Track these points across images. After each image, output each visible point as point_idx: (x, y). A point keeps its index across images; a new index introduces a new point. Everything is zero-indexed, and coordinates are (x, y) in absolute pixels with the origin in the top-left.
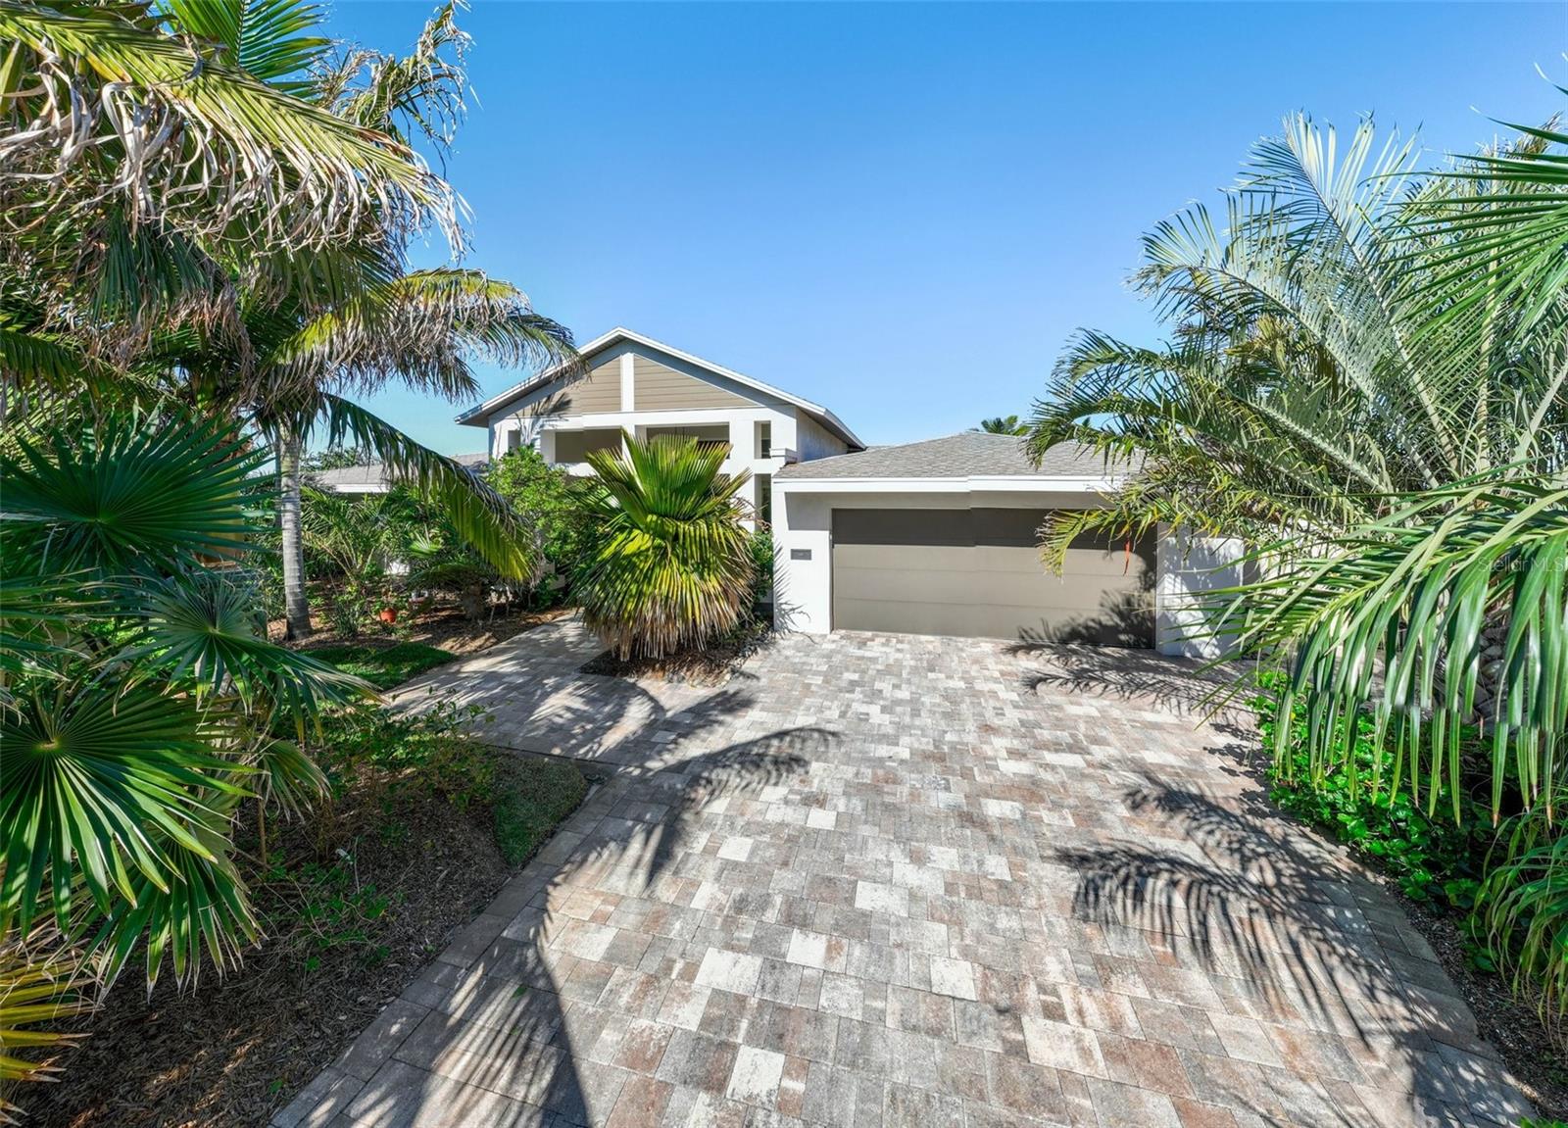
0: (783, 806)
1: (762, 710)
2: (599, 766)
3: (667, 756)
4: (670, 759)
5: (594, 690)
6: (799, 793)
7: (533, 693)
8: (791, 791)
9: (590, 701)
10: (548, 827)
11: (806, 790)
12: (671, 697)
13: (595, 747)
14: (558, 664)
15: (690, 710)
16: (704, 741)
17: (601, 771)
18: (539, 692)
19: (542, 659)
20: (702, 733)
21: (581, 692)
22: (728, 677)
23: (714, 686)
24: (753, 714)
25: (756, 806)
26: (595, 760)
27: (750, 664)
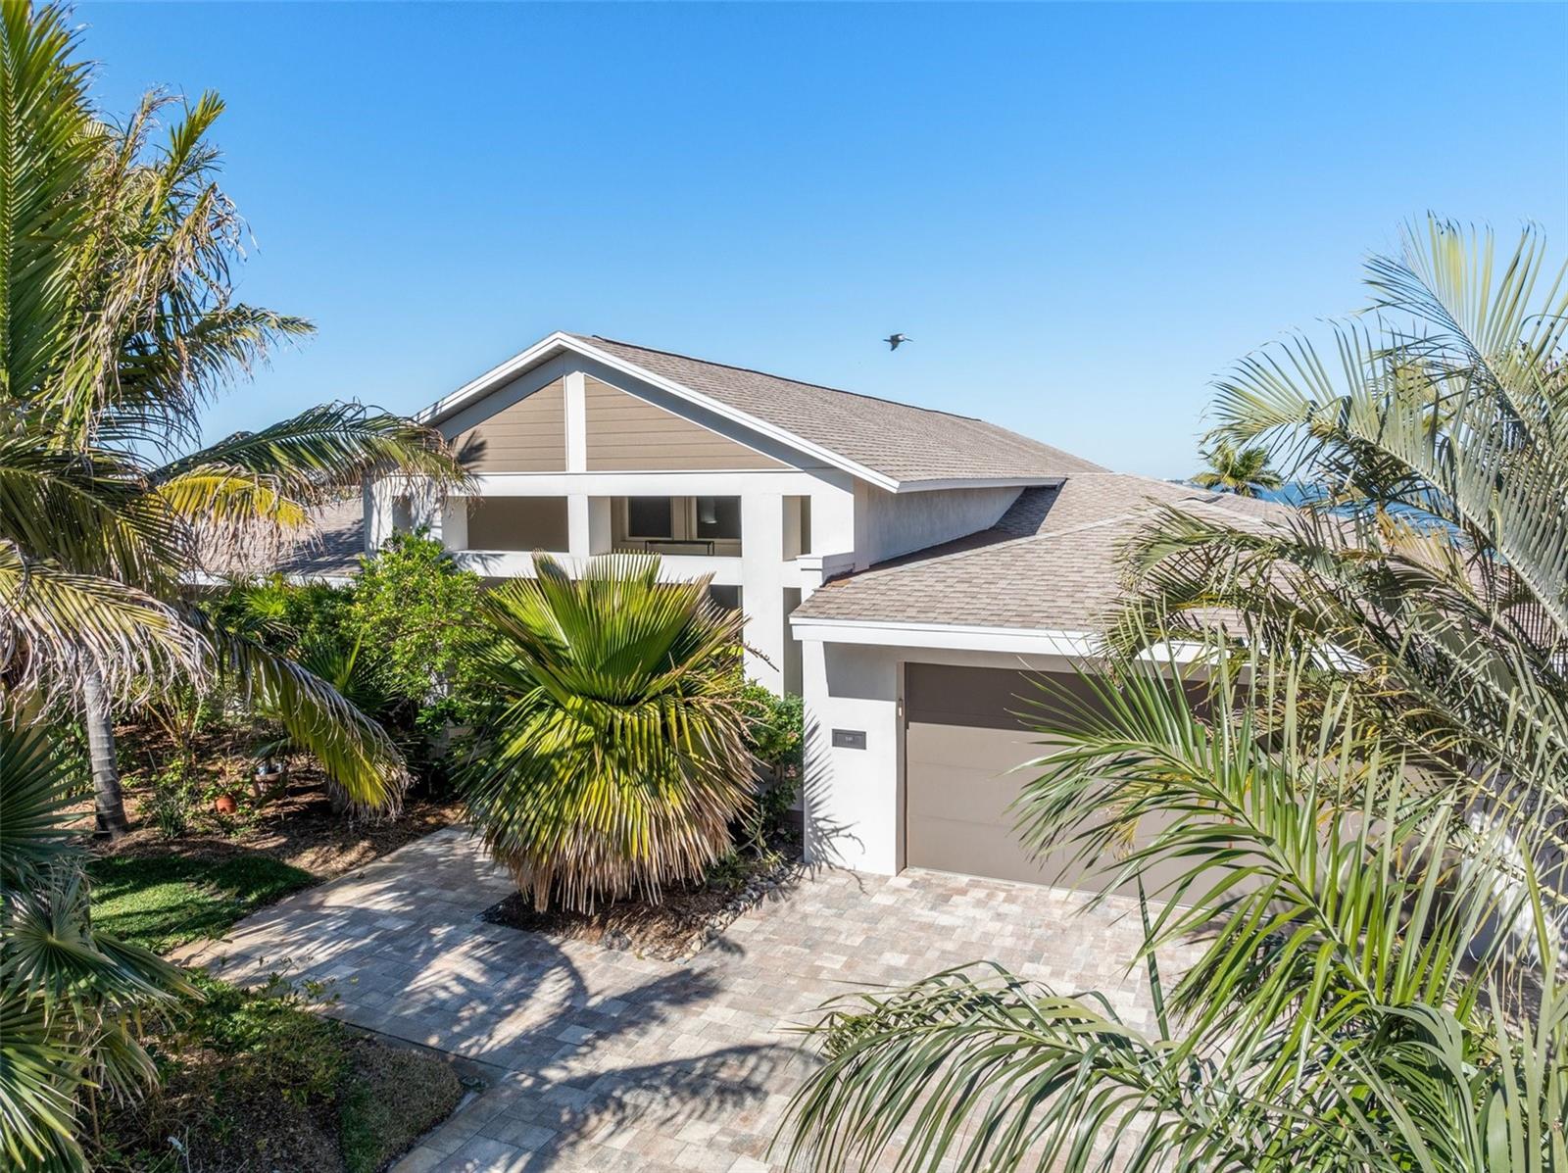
0: (703, 1149)
1: (731, 1005)
2: (481, 1067)
3: (573, 1064)
4: (579, 1068)
5: (497, 952)
6: (734, 1134)
7: (414, 949)
8: (722, 1131)
9: (491, 969)
10: (402, 1139)
11: (745, 1131)
12: (602, 973)
13: (484, 1039)
14: (456, 903)
15: (624, 997)
16: (630, 1045)
17: (482, 1074)
18: (423, 948)
19: (433, 892)
20: (631, 1034)
21: (479, 953)
22: (696, 947)
23: (672, 958)
24: (714, 1012)
25: (670, 1145)
26: (477, 1059)
27: (741, 926)
